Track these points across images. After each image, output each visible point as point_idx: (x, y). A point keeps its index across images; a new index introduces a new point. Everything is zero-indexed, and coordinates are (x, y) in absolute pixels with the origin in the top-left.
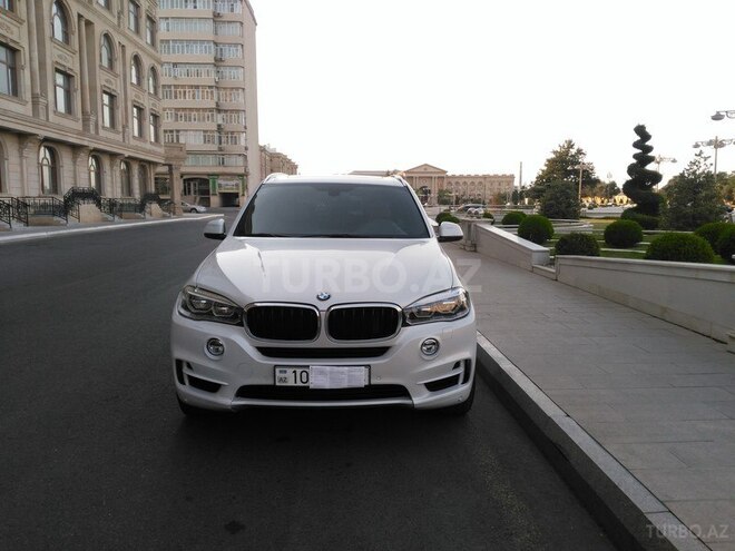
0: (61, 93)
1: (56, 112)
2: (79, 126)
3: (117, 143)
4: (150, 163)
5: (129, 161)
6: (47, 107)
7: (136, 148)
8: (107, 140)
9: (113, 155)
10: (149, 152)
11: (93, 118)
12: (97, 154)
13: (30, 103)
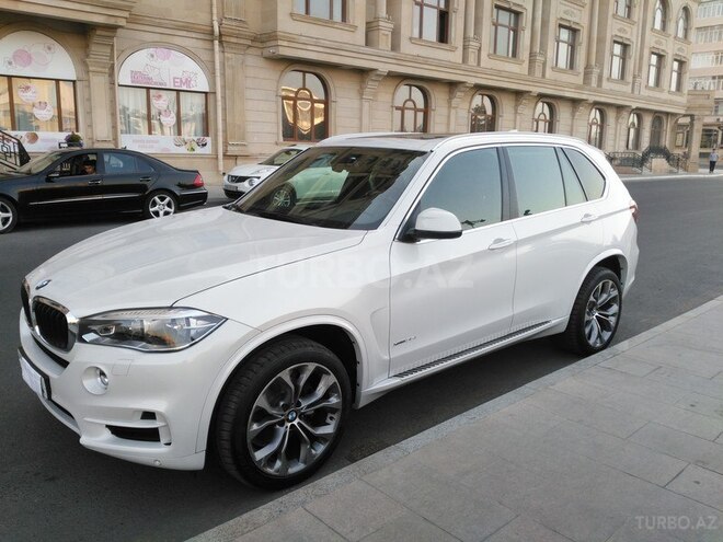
0: (564, 48)
1: (555, 68)
2: (579, 80)
3: (623, 94)
4: (667, 114)
5: (639, 112)
6: (544, 64)
7: (649, 99)
8: (612, 92)
9: (620, 108)
10: (665, 102)
11: (596, 71)
12: (601, 107)
13: (527, 62)
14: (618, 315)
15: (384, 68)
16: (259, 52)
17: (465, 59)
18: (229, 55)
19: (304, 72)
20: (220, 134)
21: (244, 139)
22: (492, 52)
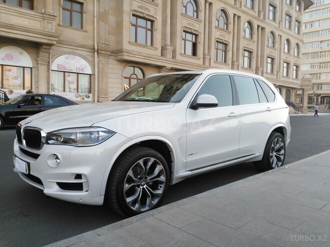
0: (246, 59)
1: (243, 67)
3: (273, 79)
4: (292, 88)
5: (280, 87)
6: (238, 66)
11: (261, 69)
13: (231, 65)
14: (284, 155)
15: (169, 66)
16: (114, 58)
17: (204, 63)
18: (101, 59)
19: (134, 67)
20: (96, 92)
21: (106, 95)
22: (215, 60)
